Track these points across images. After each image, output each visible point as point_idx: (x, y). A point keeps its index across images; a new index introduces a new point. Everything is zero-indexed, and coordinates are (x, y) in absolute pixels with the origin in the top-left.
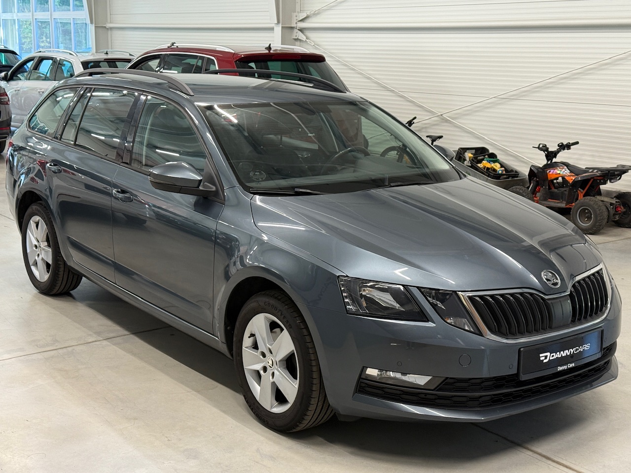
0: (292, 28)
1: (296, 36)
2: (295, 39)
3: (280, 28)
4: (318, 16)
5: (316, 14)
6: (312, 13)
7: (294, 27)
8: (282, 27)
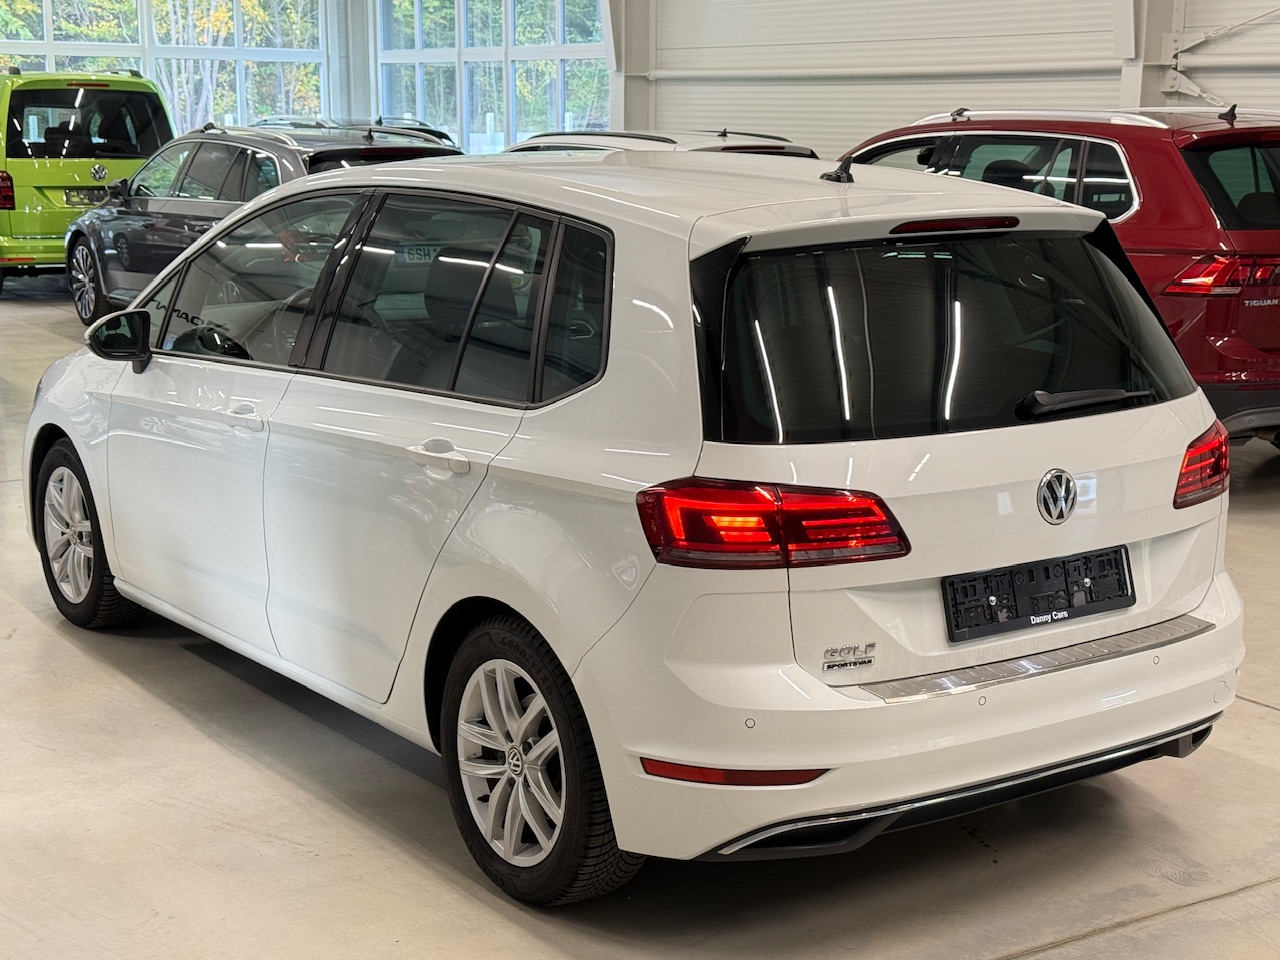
0: (1163, 68)
1: (1172, 87)
2: (1169, 94)
3: (1141, 68)
4: (1236, 39)
5: (1229, 36)
6: (1221, 32)
7: (1169, 67)
8: (1145, 67)
